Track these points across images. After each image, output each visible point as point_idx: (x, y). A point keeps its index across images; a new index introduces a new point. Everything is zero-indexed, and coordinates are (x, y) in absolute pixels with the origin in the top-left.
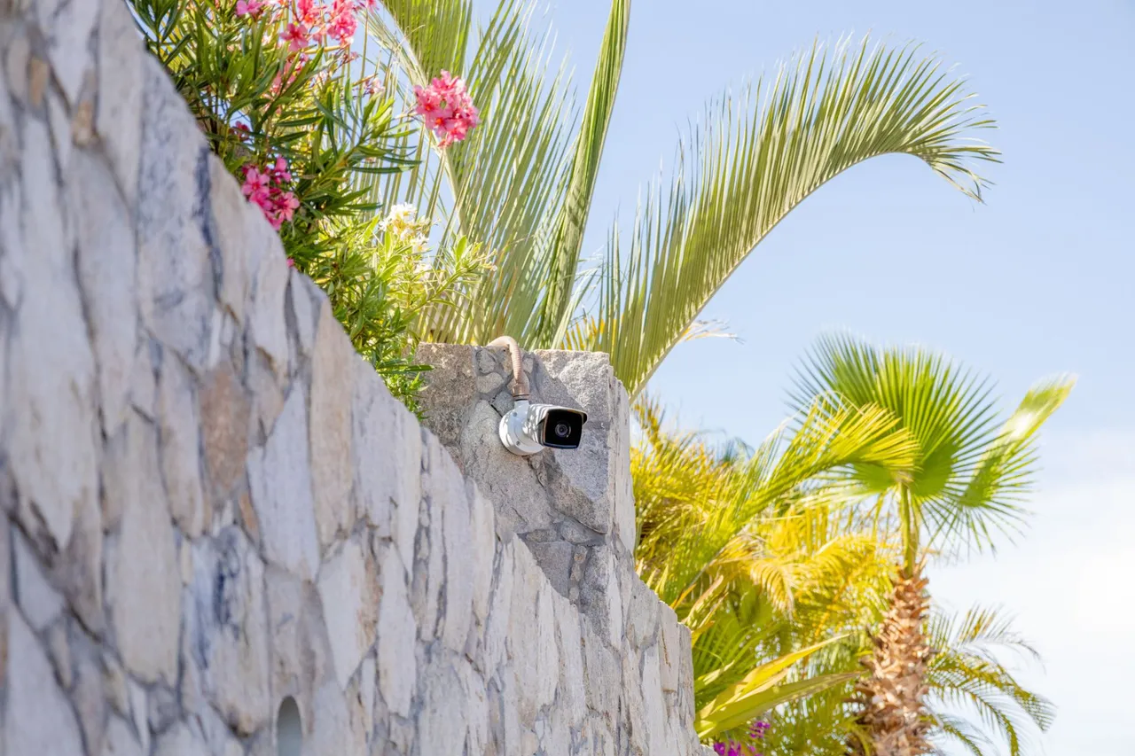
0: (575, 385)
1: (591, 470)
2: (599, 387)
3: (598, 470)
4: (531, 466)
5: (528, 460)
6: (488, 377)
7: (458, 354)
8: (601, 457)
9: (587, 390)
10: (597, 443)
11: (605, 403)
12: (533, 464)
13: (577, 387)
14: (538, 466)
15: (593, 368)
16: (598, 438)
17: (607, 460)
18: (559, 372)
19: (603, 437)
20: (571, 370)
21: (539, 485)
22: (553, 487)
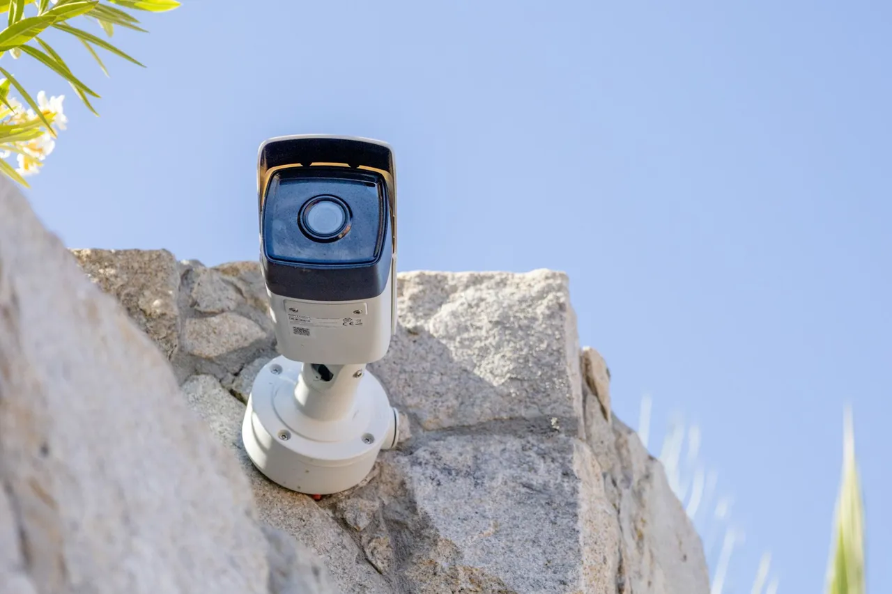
0: (472, 340)
1: (529, 532)
2: (541, 341)
3: (548, 528)
4: (344, 523)
5: (334, 507)
6: (215, 320)
7: (127, 268)
8: (558, 499)
9: (507, 350)
10: (542, 466)
11: (561, 373)
12: (349, 516)
13: (478, 344)
14: (363, 523)
15: (521, 301)
16: (543, 455)
17: (574, 505)
18: (427, 316)
19: (561, 451)
20: (461, 309)
21: (366, 567)
22: (411, 573)
